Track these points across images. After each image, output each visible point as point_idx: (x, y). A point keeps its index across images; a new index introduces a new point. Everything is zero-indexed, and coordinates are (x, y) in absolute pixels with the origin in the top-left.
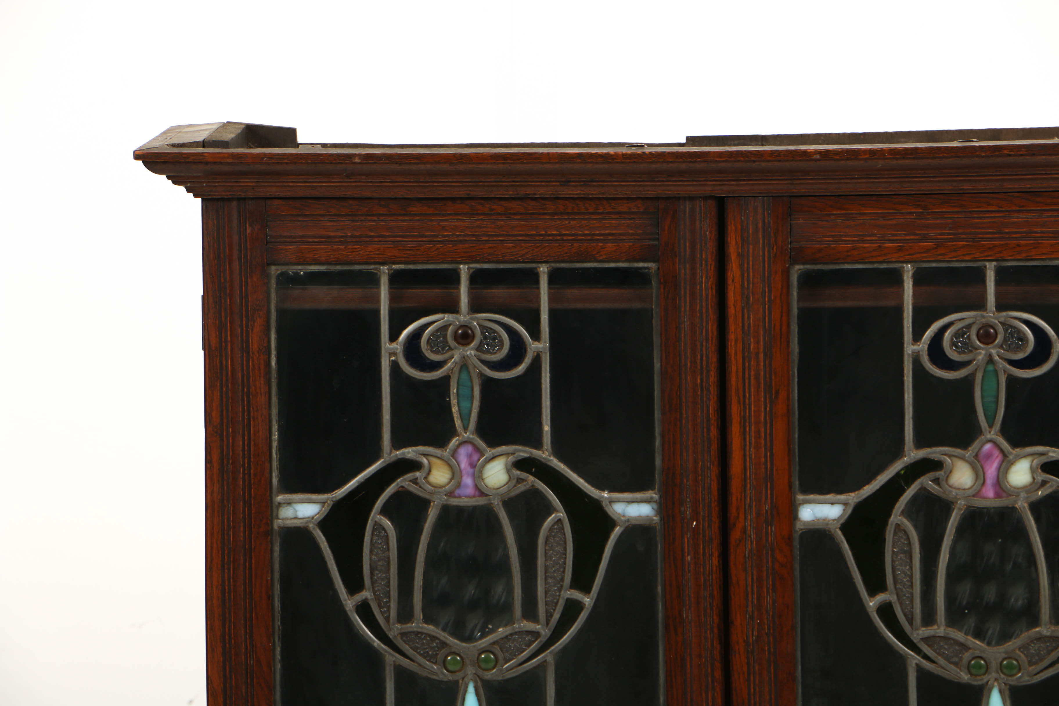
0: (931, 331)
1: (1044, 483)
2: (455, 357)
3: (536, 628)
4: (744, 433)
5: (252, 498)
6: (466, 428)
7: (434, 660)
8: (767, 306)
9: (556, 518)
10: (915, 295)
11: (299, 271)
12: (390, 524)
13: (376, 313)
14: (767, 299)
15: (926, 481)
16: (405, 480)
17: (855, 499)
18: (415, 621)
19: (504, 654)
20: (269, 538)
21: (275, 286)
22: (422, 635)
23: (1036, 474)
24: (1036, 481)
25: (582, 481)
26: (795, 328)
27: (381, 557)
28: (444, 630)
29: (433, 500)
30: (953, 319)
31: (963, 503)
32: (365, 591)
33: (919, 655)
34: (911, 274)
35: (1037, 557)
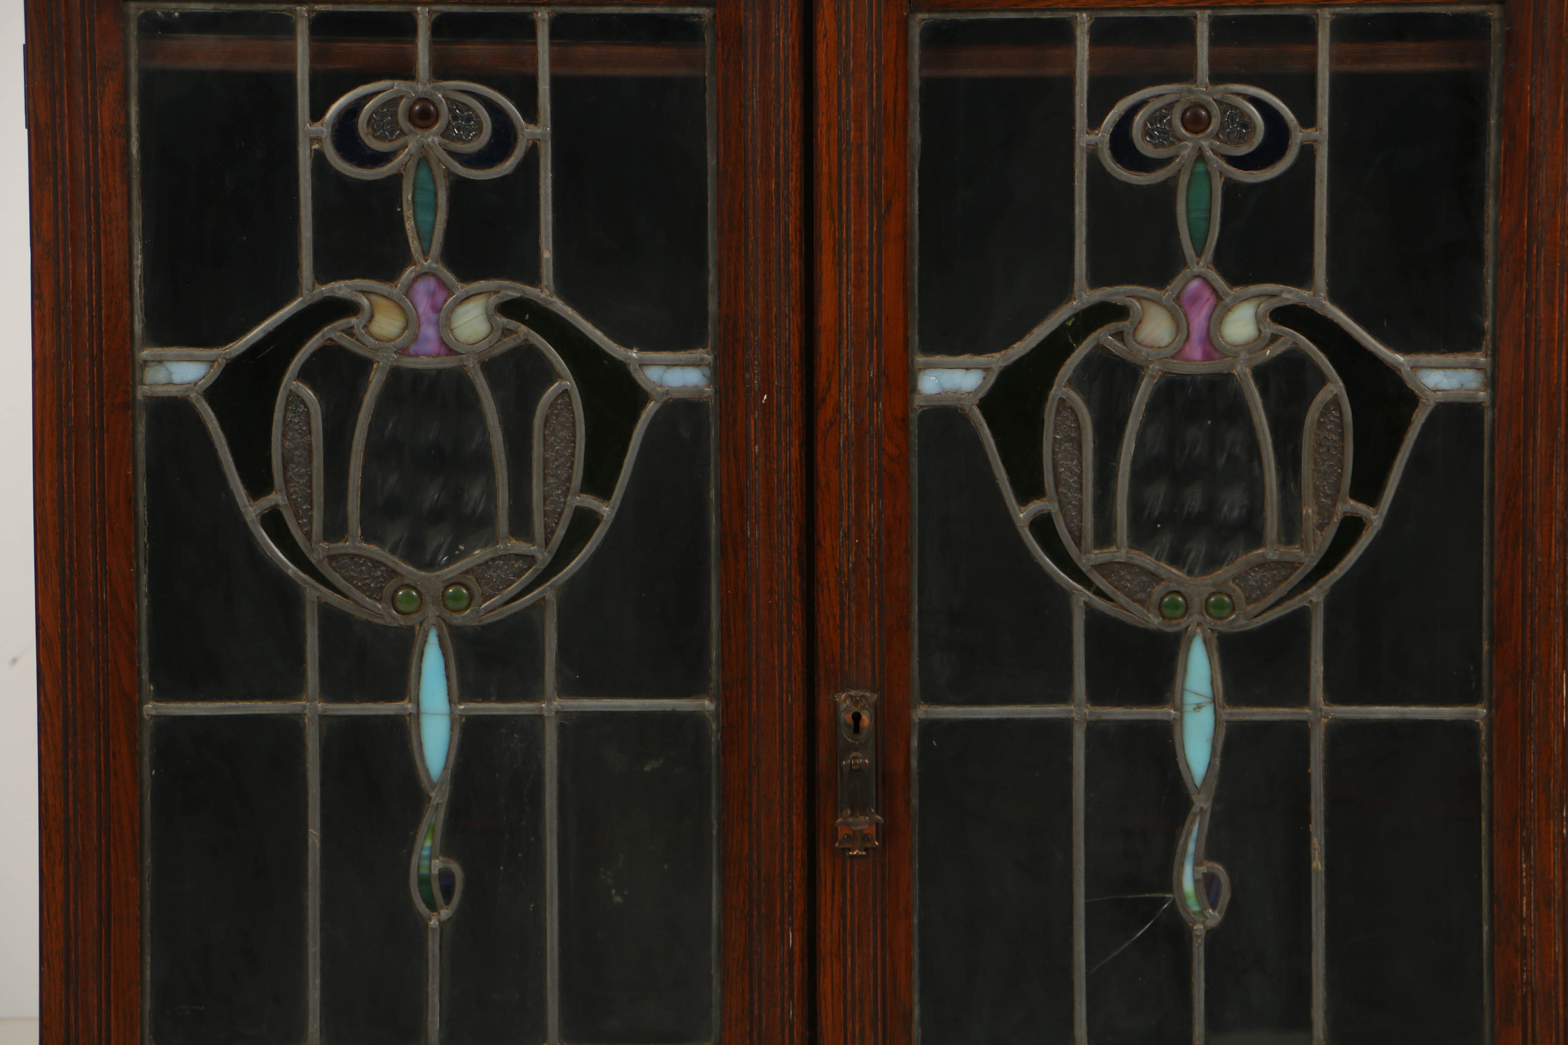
0: (1115, 112)
1: (1274, 338)
2: (409, 146)
3: (530, 550)
4: (839, 264)
5: (104, 353)
6: (426, 254)
7: (377, 596)
8: (874, 75)
9: (560, 389)
10: (1092, 60)
11: (172, 11)
12: (312, 394)
13: (290, 78)
14: (874, 64)
15: (1104, 336)
16: (334, 329)
17: (1000, 361)
18: (350, 539)
19: (483, 587)
20: (130, 412)
21: (135, 33)
22: (360, 559)
23: (1264, 325)
24: (1262, 334)
25: (599, 333)
26: (915, 108)
27: (298, 443)
28: (393, 551)
29: (377, 359)
30: (1147, 96)
31: (1157, 367)
32: (274, 493)
33: (1089, 590)
34: (1086, 27)
35: (1263, 446)
